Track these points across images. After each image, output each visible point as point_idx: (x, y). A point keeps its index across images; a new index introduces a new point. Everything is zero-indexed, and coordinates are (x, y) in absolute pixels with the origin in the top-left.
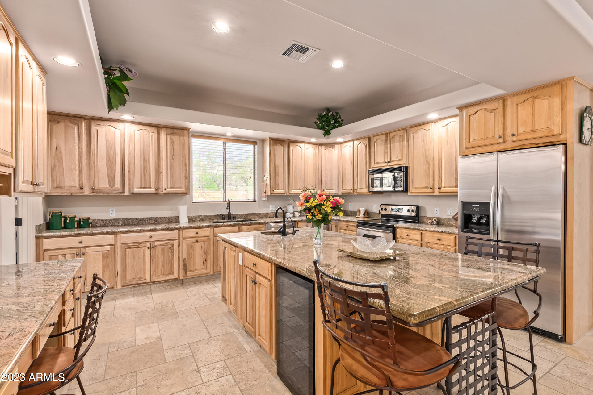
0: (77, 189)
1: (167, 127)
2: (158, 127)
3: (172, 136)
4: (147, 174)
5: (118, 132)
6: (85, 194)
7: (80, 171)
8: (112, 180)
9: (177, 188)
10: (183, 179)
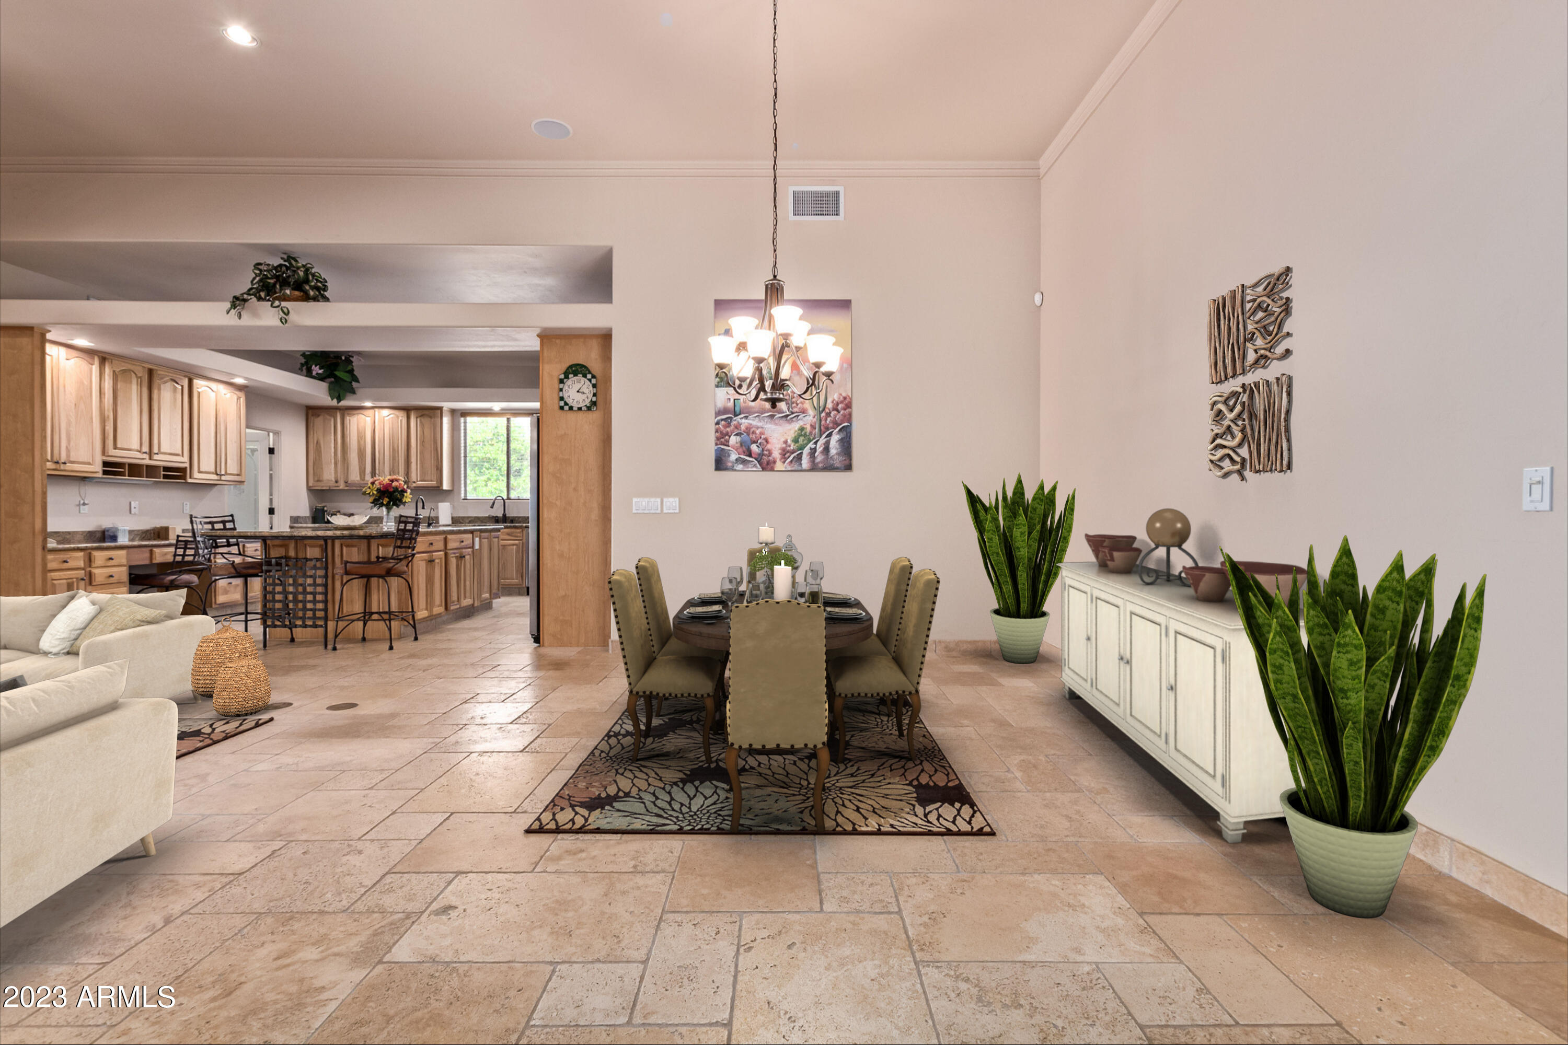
0: (332, 484)
1: (418, 409)
2: (407, 410)
3: (422, 419)
4: (396, 465)
5: (368, 419)
6: (341, 488)
7: (336, 464)
8: (362, 472)
9: (428, 481)
10: (434, 471)
